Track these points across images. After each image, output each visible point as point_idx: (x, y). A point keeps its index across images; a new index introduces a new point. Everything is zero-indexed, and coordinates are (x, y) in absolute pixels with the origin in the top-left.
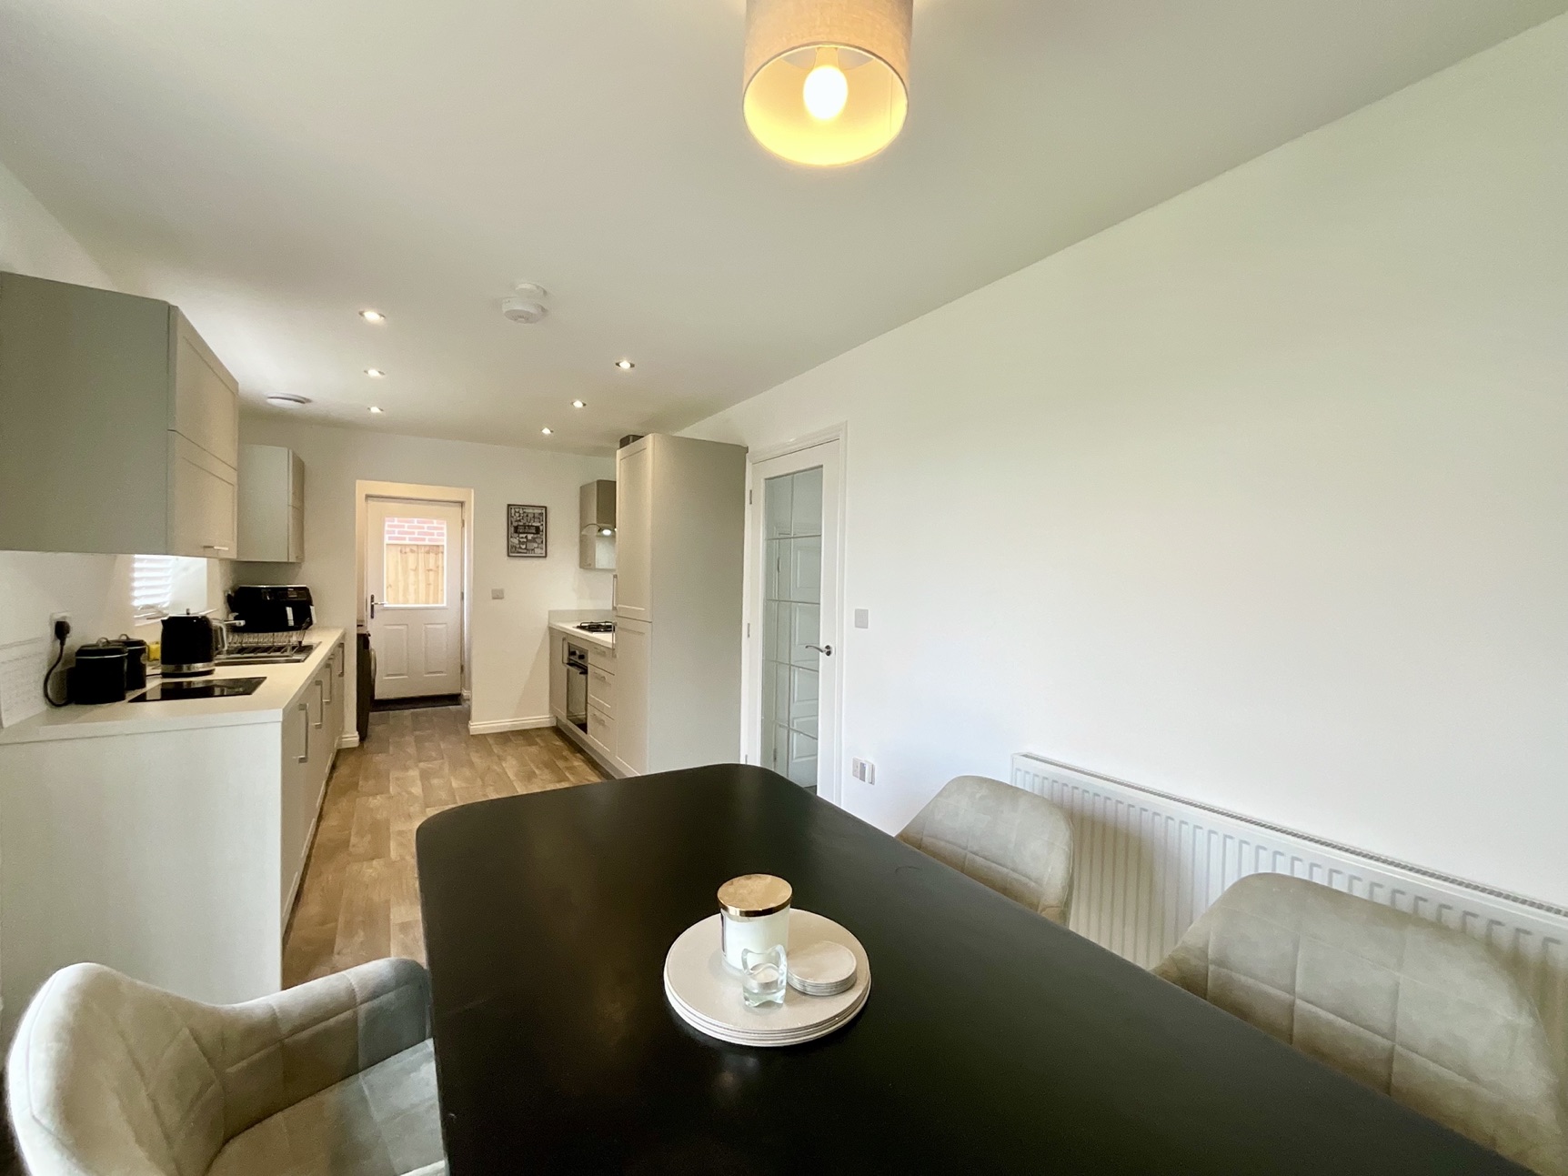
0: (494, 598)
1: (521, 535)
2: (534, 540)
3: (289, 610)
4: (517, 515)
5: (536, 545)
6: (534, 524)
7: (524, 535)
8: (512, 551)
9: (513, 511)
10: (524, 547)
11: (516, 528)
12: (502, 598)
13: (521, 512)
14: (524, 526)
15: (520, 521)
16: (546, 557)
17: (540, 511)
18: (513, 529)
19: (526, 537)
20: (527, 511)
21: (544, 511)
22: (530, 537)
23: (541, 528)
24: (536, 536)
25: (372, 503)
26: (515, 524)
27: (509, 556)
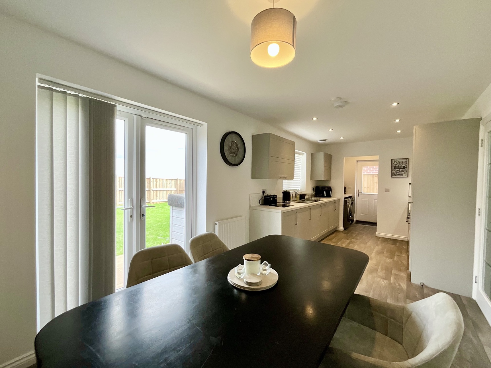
0: (385, 192)
5: (403, 173)
6: (403, 165)
7: (398, 170)
8: (393, 175)
9: (394, 161)
10: (398, 173)
11: (395, 168)
12: (389, 192)
13: (397, 161)
14: (398, 166)
15: (396, 164)
16: (408, 177)
17: (406, 160)
20: (400, 161)
22: (401, 170)
23: (406, 166)
25: (359, 163)
27: (391, 177)
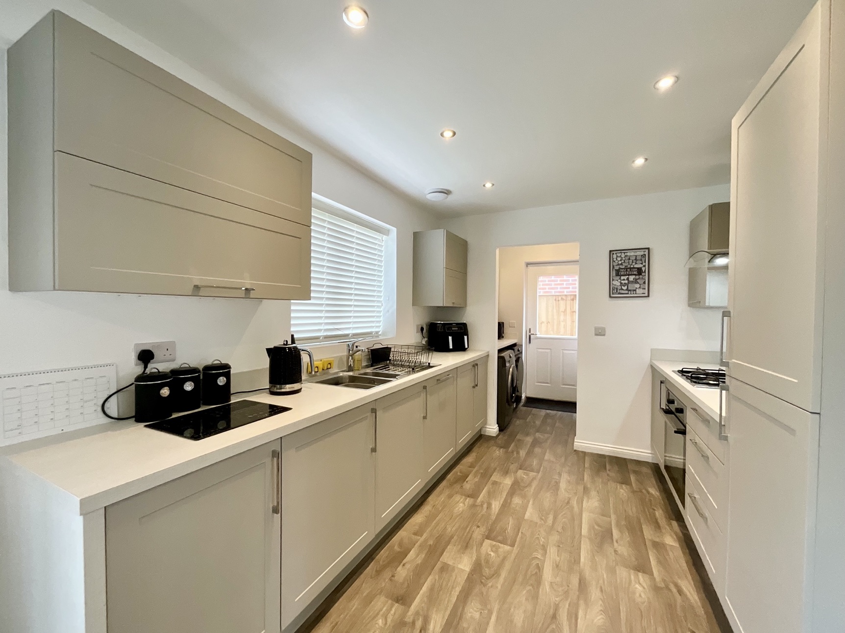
0: (596, 335)
1: (622, 278)
2: (636, 282)
3: (450, 338)
4: (619, 259)
5: (637, 286)
6: (636, 266)
7: (625, 278)
8: (614, 293)
9: (615, 256)
10: (626, 287)
11: (618, 273)
12: (604, 335)
13: (623, 255)
14: (626, 269)
15: (621, 264)
16: (648, 296)
17: (642, 253)
18: (614, 272)
19: (628, 279)
20: (628, 254)
21: (646, 253)
22: (631, 278)
23: (643, 269)
24: (637, 277)
25: (531, 268)
26: (617, 268)
27: (610, 297)
